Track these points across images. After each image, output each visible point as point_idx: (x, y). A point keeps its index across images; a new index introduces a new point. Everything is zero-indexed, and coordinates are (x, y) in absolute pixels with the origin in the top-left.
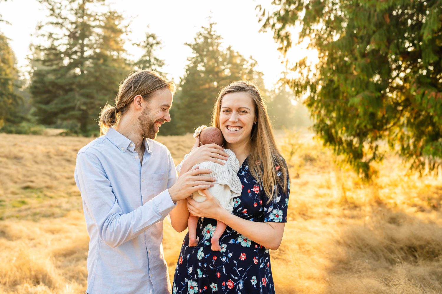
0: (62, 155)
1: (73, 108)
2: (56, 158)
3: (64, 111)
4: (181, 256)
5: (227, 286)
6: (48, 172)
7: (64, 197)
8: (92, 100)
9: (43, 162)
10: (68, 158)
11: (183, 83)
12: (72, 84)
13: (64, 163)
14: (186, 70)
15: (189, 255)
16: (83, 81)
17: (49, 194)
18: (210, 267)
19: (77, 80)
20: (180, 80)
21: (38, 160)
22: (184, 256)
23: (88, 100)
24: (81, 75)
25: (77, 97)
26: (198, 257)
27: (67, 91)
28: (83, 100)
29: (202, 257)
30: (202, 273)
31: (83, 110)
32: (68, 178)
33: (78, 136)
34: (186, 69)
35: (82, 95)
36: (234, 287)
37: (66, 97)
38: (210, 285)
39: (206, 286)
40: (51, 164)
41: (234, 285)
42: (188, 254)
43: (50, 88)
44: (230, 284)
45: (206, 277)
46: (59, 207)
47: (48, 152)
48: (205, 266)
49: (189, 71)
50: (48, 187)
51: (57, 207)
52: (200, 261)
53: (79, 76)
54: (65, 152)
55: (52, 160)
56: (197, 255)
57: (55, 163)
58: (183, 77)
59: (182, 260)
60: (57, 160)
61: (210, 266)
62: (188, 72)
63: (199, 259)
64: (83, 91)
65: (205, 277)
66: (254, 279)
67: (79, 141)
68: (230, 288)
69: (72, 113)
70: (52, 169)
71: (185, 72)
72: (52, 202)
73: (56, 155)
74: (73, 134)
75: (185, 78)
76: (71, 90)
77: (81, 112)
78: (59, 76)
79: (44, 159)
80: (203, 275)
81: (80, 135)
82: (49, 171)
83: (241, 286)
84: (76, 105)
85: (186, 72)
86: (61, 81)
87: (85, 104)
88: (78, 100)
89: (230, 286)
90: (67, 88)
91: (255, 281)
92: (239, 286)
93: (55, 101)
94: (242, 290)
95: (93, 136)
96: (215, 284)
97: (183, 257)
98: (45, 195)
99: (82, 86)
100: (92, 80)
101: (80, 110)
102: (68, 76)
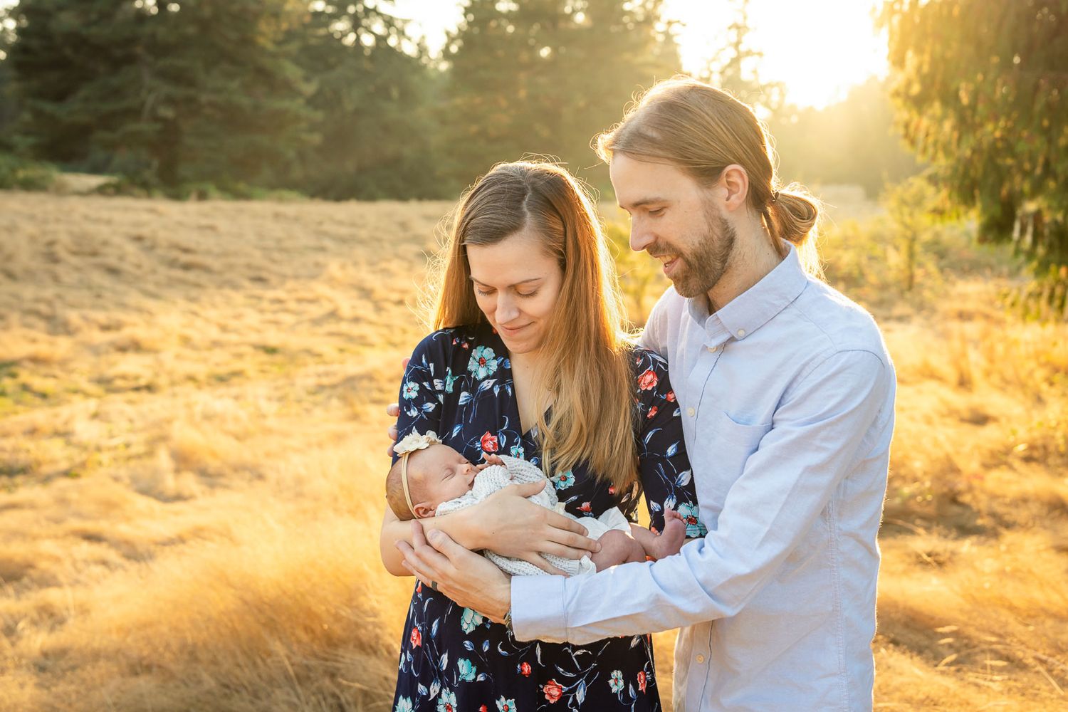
0: (94, 254)
1: (135, 113)
2: (75, 260)
3: (107, 121)
4: (415, 627)
5: (545, 694)
6: (43, 308)
7: (87, 395)
8: (191, 92)
9: (30, 275)
10: (112, 261)
11: (454, 49)
12: (132, 41)
13: (99, 278)
14: (463, 10)
15: (436, 621)
16: (162, 32)
17: (38, 383)
18: (500, 650)
19: (147, 29)
20: (445, 40)
21: (15, 267)
22: (423, 626)
23: (179, 92)
24: (158, 14)
25: (148, 80)
26: (465, 626)
27: (117, 65)
28: (166, 89)
29: (476, 627)
30: (474, 669)
31: (164, 120)
32: (105, 328)
33: (149, 196)
34: (466, 8)
35: (163, 75)
36: (563, 698)
37: (115, 81)
38: (497, 702)
39: (485, 705)
40: (56, 279)
41: (564, 693)
42: (434, 620)
43: (68, 52)
44: (553, 691)
45: (487, 679)
46: (63, 434)
47: (51, 244)
48: (486, 648)
49: (474, 14)
50: (35, 360)
51: (57, 434)
52: (471, 637)
53: (153, 17)
54: (105, 243)
55: (59, 269)
56: (461, 620)
57: (69, 277)
58: (454, 31)
59: (418, 635)
60: (78, 269)
61: (499, 647)
62: (471, 17)
63: (467, 632)
64: (163, 63)
65: (482, 679)
66: (617, 679)
67: (152, 211)
68: (552, 701)
69: (132, 127)
70: (59, 297)
71: (463, 17)
72: (40, 416)
73: (75, 253)
74: (136, 191)
75: (461, 34)
76: (131, 60)
77: (158, 126)
78: (93, 16)
79: (38, 264)
80: (477, 674)
81: (157, 193)
82: (49, 303)
83: (580, 696)
84: (143, 104)
85: (465, 15)
86: (99, 33)
87: (170, 101)
88: (150, 91)
89: (551, 695)
90: (118, 53)
91: (619, 684)
92: (575, 696)
93: (83, 92)
94: (581, 704)
95: (194, 196)
96: (509, 700)
97: (420, 628)
98: (25, 388)
99: (159, 49)
100: (191, 30)
101: (156, 119)
102: (120, 16)
